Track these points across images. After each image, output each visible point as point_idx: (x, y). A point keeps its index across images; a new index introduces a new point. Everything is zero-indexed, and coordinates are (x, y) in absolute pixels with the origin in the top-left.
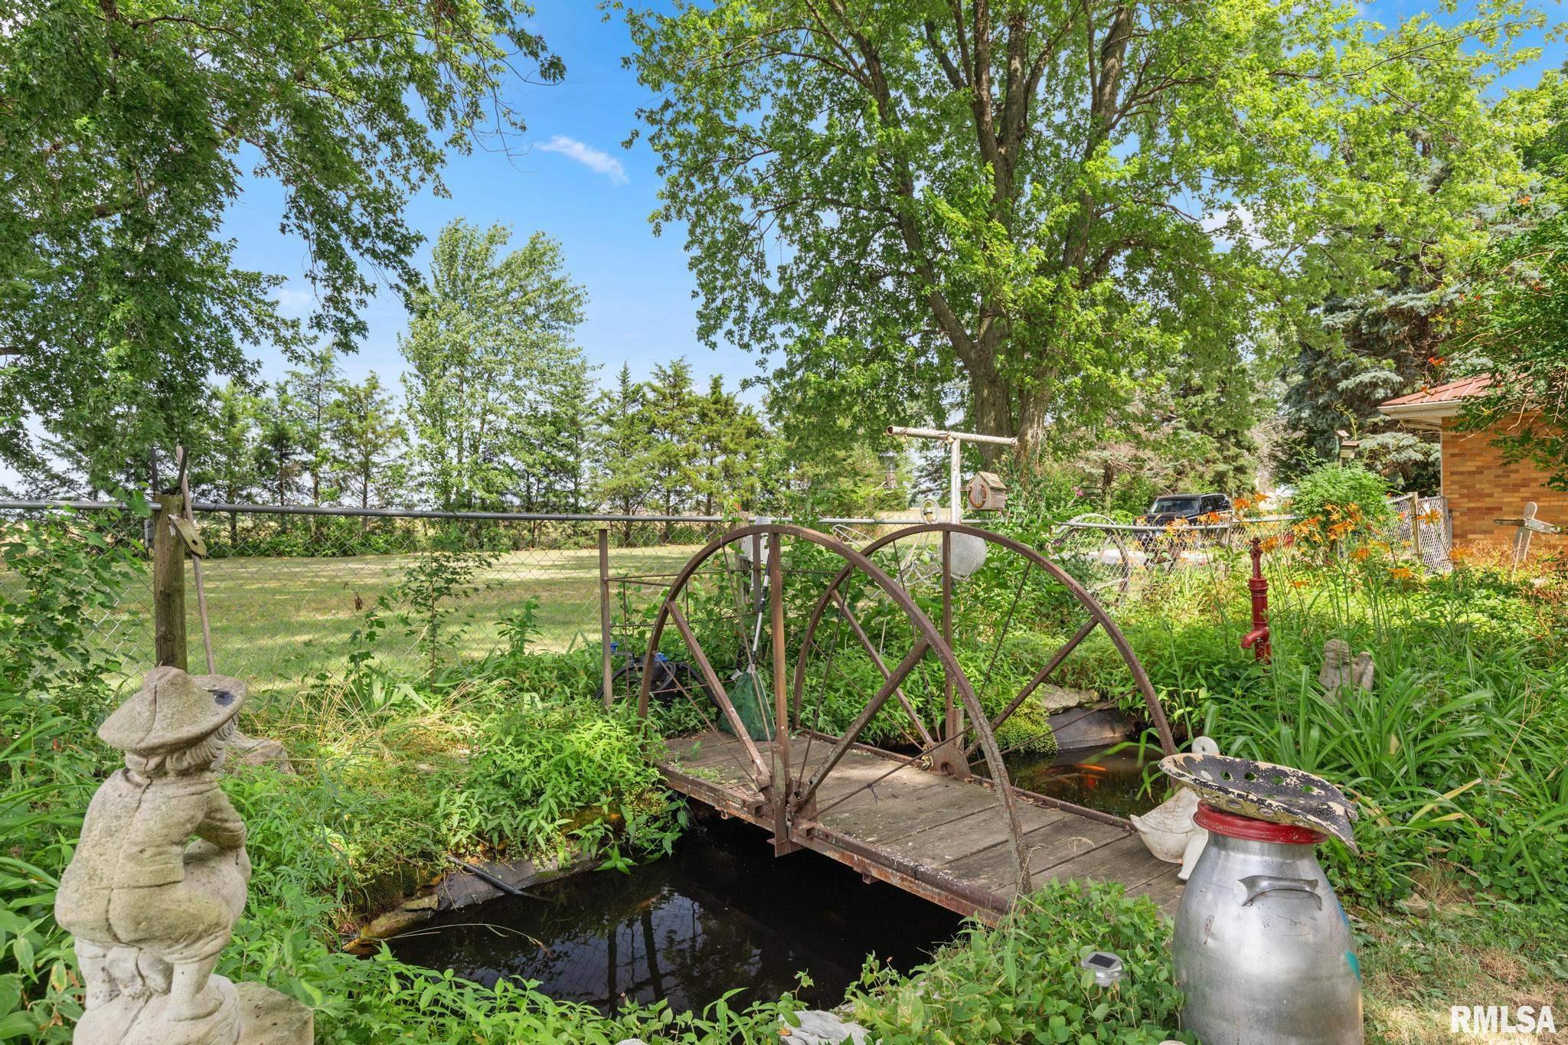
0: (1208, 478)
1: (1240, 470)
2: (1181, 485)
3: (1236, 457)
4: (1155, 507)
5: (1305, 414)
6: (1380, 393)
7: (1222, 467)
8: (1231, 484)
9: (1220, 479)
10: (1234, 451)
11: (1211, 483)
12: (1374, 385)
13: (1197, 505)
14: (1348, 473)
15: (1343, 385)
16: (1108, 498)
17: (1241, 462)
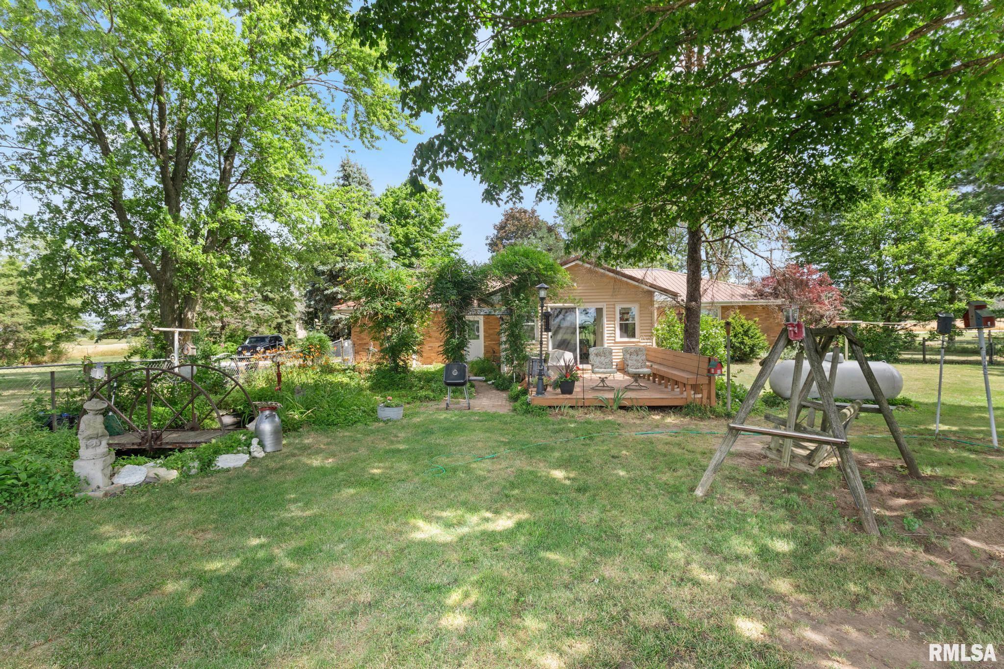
0: (273, 326)
1: (289, 322)
2: (260, 330)
3: (286, 316)
4: (248, 341)
5: (312, 303)
6: (339, 296)
7: (280, 320)
8: (284, 328)
9: (279, 327)
10: (285, 313)
11: (275, 328)
12: (337, 293)
13: (267, 340)
14: (319, 335)
15: (326, 292)
16: (223, 336)
17: (289, 318)
